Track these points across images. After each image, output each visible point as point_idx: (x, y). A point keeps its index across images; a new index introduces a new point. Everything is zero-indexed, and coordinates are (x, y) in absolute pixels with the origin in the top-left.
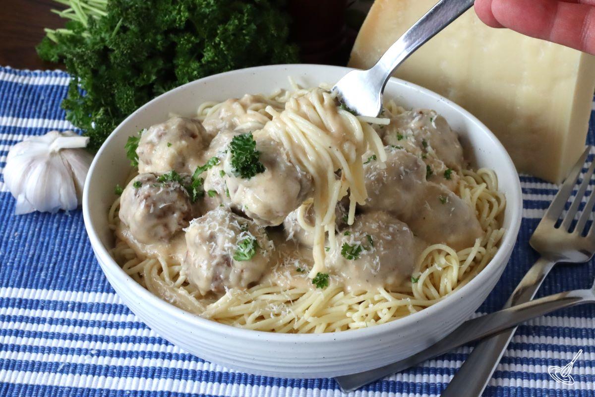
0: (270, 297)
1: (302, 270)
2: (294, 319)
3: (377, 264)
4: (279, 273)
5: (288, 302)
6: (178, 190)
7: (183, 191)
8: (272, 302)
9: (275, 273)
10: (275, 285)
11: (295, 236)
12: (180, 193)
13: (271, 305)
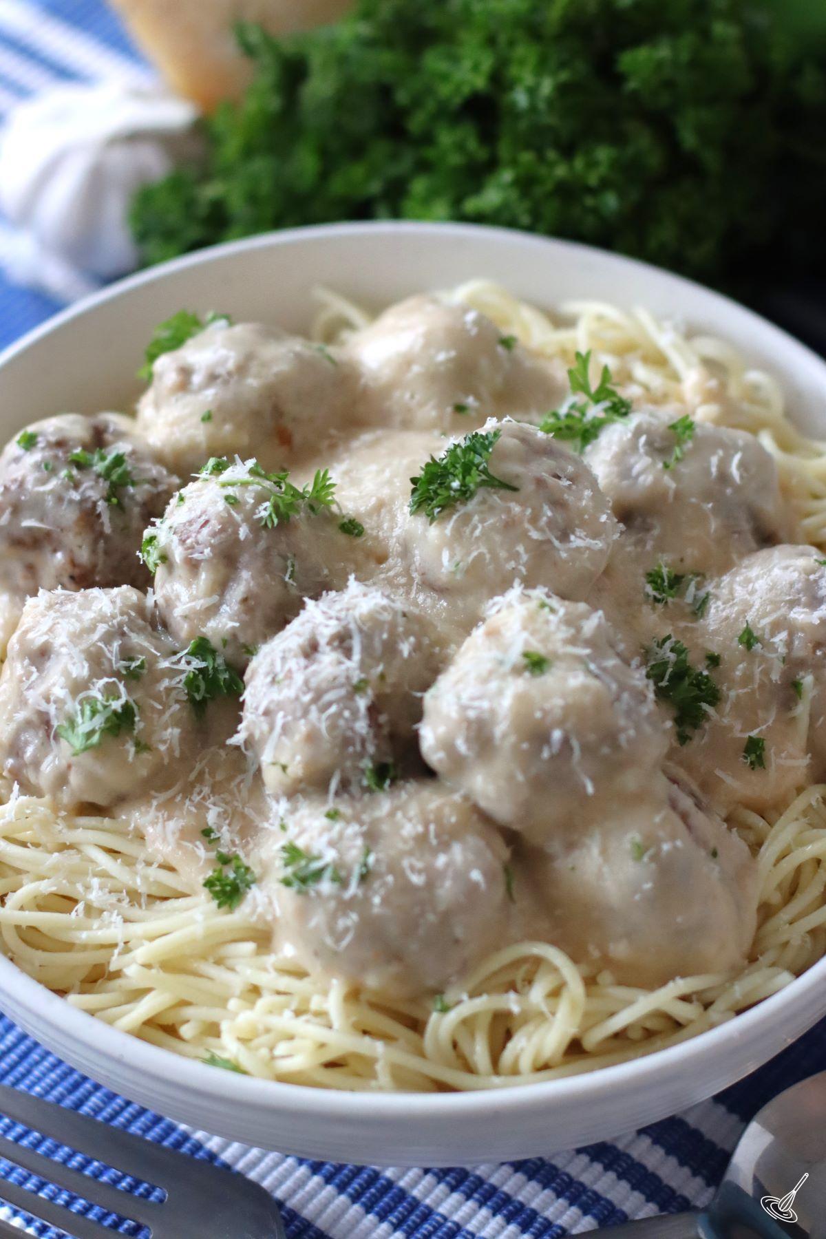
0: (104, 861)
1: (213, 836)
2: (115, 945)
3: (347, 930)
4: (160, 815)
5: (134, 896)
6: (89, 505)
7: (99, 516)
8: (104, 875)
9: (154, 807)
10: (140, 837)
11: (249, 742)
12: (89, 516)
13: (95, 882)
